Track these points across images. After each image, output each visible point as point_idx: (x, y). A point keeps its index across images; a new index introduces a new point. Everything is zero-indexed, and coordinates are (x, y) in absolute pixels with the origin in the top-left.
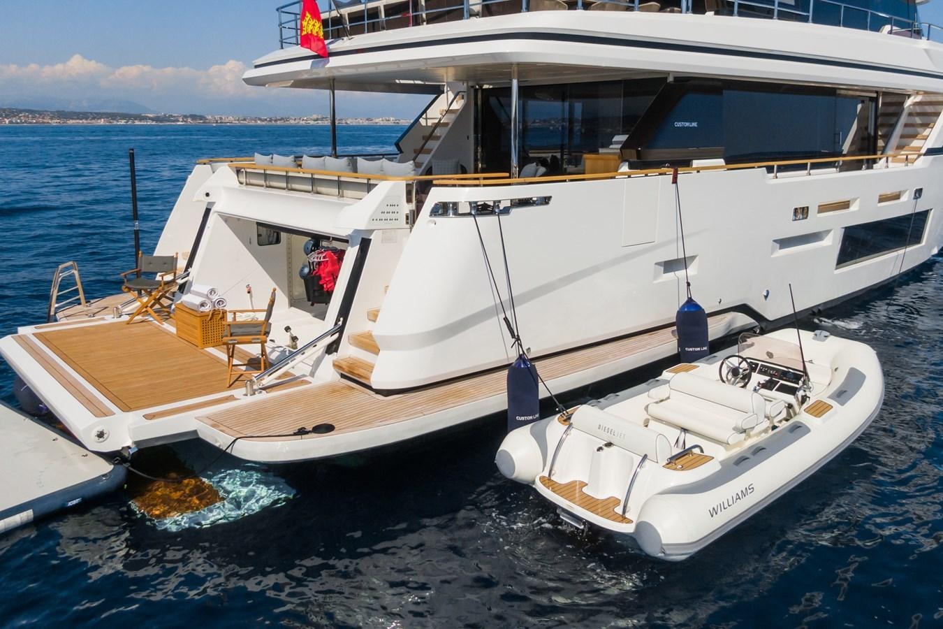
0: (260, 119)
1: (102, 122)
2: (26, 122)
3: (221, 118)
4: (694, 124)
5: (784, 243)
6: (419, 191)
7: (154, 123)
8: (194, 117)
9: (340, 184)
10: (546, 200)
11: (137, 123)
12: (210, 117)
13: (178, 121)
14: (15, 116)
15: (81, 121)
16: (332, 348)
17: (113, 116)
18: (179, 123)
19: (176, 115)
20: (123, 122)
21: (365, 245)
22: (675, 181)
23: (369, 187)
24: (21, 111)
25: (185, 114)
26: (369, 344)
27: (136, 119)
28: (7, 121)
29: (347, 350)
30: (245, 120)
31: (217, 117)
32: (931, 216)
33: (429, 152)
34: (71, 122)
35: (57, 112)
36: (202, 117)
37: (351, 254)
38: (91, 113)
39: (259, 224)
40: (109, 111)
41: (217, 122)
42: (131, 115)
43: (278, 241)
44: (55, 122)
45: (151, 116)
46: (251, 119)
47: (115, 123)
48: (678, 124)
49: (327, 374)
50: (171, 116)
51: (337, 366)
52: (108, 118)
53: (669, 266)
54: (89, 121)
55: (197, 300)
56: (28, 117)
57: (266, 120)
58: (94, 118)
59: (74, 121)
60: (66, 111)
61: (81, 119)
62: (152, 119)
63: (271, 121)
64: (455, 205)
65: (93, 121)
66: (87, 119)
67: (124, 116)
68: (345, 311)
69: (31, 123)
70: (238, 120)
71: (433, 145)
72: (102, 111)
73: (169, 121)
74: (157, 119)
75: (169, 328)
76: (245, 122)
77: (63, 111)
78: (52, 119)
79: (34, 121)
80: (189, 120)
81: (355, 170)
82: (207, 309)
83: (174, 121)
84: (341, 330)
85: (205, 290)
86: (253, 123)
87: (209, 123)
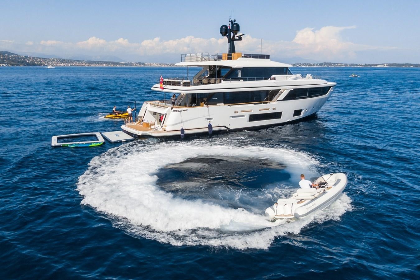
0: (166, 64)
1: (104, 65)
2: (76, 65)
3: (151, 64)
4: (217, 98)
5: (233, 117)
6: (172, 108)
7: (124, 66)
8: (140, 63)
9: (164, 107)
10: (187, 110)
11: (118, 66)
12: (146, 64)
13: (134, 65)
14: (72, 63)
15: (96, 65)
16: (162, 127)
17: (109, 63)
18: (134, 66)
19: (133, 63)
20: (112, 66)
21: (166, 115)
22: (208, 107)
23: (167, 107)
24: (74, 61)
25: (136, 62)
26: (166, 126)
27: (117, 64)
28: (69, 65)
29: (164, 127)
30: (160, 65)
31: (149, 64)
32: (282, 113)
33: (181, 100)
34: (93, 65)
35: (88, 61)
36: (143, 64)
37: (165, 116)
38: (100, 62)
39: (153, 112)
40: (107, 61)
41: (149, 66)
42: (115, 62)
43: (156, 115)
44: (86, 66)
45: (123, 63)
46: (163, 64)
47: (109, 66)
48: (213, 99)
49: (161, 130)
50: (131, 63)
51: (162, 129)
52: (106, 64)
53: (208, 119)
54: (99, 65)
55: (146, 122)
56: (77, 63)
57: (169, 65)
58: (101, 64)
59: (94, 65)
60: (91, 60)
61: (96, 64)
62: (124, 64)
63: (171, 65)
64: (178, 110)
65: (101, 65)
66: (98, 64)
67: (113, 63)
68: (163, 123)
69: (78, 66)
70: (158, 65)
71: (182, 99)
72: (104, 61)
73: (130, 65)
74: (125, 64)
75: (142, 126)
76: (160, 66)
77: (90, 61)
78: (85, 64)
79: (79, 65)
80: (138, 65)
81: (166, 105)
82: (147, 123)
83: (132, 65)
84: (163, 125)
85: (147, 120)
86: (163, 66)
87: (146, 66)
